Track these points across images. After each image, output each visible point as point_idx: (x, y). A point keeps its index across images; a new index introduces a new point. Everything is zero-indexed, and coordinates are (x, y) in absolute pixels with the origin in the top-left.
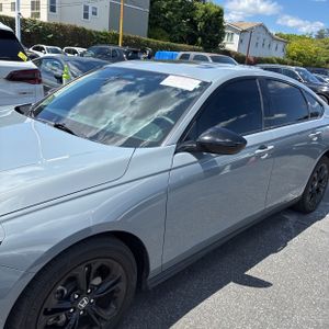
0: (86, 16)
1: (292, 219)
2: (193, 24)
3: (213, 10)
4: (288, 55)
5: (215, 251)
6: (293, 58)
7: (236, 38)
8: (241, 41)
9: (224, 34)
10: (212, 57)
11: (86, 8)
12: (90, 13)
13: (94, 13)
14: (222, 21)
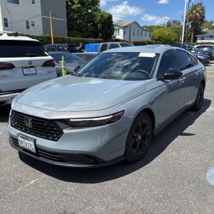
0: (28, 27)
1: (192, 114)
2: (95, 25)
3: (106, 17)
4: (153, 39)
5: (174, 120)
6: (156, 40)
7: (121, 31)
8: (124, 33)
9: (114, 30)
10: (121, 44)
11: (27, 22)
12: (30, 25)
13: (33, 25)
14: (112, 22)
